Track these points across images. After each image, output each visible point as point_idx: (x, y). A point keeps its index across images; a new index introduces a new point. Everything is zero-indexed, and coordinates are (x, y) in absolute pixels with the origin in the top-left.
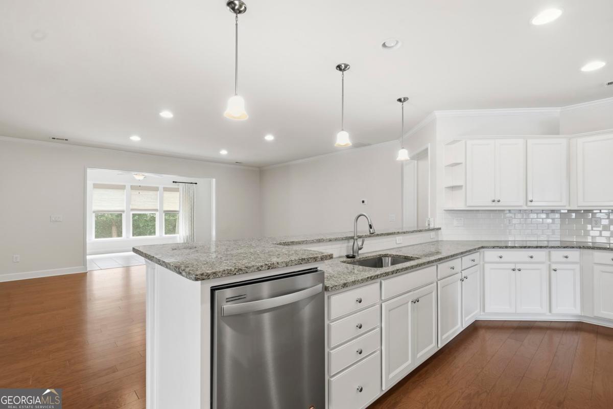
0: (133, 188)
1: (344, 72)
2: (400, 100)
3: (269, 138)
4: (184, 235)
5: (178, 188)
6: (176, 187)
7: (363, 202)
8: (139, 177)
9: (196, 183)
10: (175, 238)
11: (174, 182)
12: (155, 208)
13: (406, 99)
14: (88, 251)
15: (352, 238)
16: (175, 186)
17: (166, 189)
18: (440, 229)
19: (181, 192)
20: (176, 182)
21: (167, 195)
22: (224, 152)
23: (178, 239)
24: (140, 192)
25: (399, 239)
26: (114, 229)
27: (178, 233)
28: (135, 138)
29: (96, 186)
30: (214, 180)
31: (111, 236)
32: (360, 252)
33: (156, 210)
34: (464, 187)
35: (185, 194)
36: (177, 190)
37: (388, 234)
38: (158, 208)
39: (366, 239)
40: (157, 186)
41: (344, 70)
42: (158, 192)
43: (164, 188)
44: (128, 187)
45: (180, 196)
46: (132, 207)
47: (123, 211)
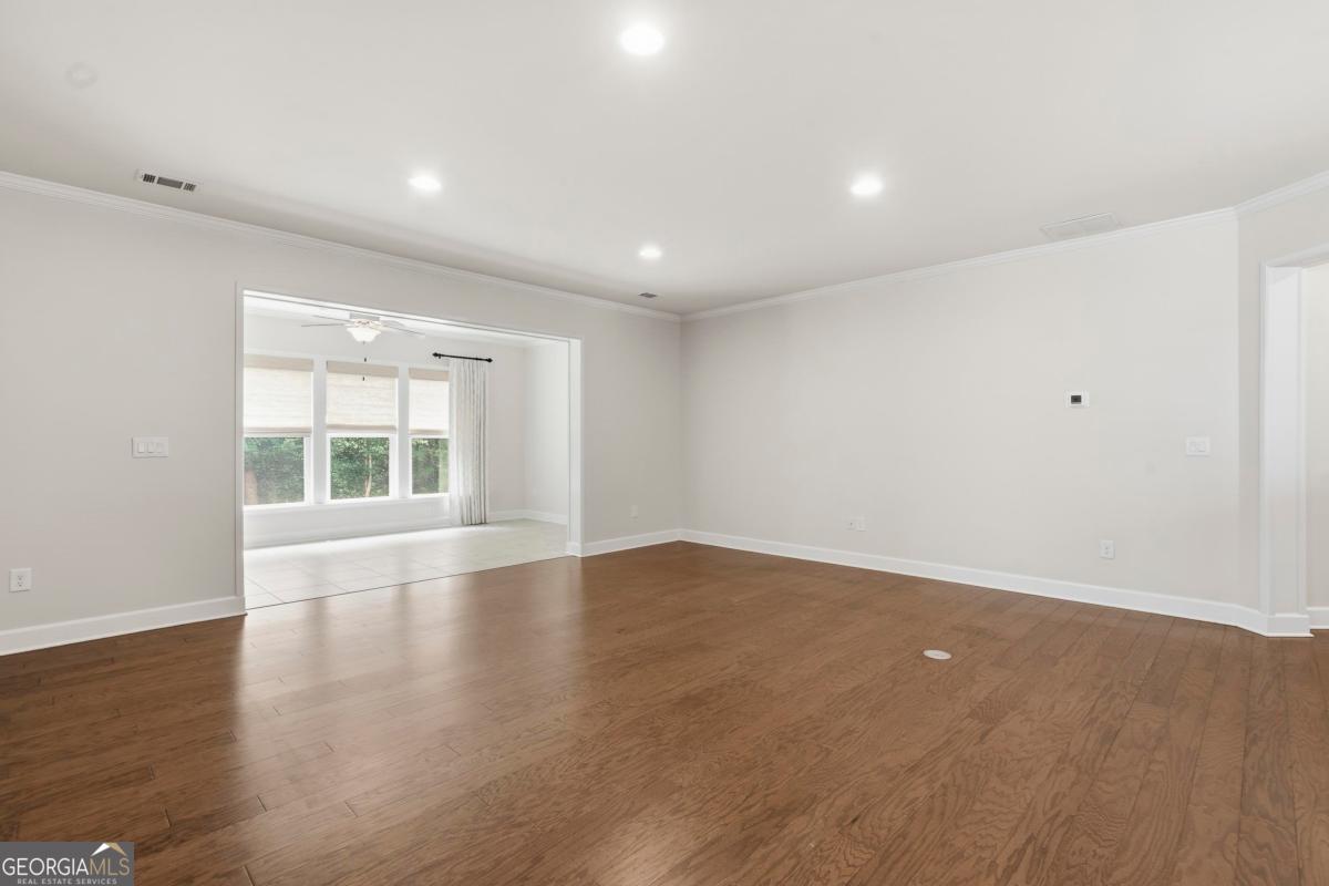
0: (332, 367)
4: (461, 493)
5: (447, 372)
6: (442, 368)
8: (364, 333)
9: (490, 360)
10: (437, 502)
11: (436, 355)
12: (389, 423)
14: (247, 538)
16: (438, 364)
17: (418, 374)
19: (455, 380)
20: (440, 356)
21: (416, 387)
23: (447, 505)
27: (446, 490)
30: (578, 345)
33: (392, 428)
35: (462, 386)
36: (442, 376)
38: (397, 425)
40: (393, 364)
42: (397, 380)
43: (410, 369)
44: (320, 365)
45: (450, 390)
46: (329, 420)
47: (307, 431)
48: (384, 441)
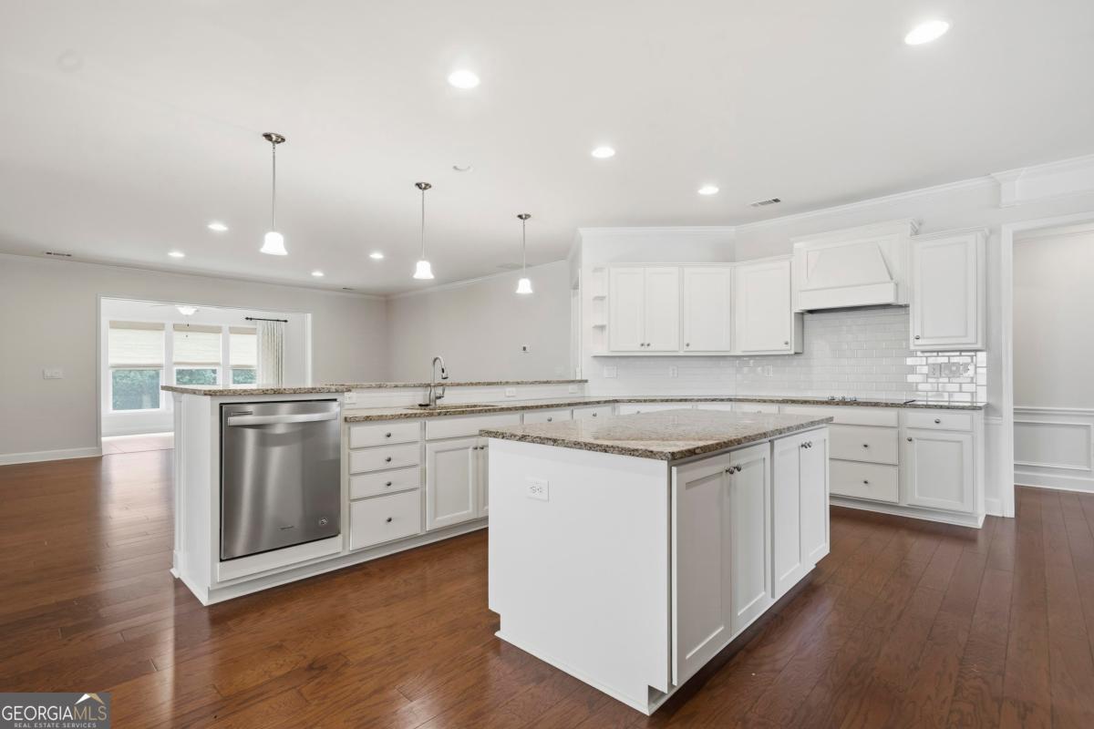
0: (177, 328)
1: (426, 191)
2: (520, 217)
3: (377, 256)
5: (255, 329)
6: (252, 326)
7: (524, 349)
8: (187, 311)
9: (286, 321)
11: (247, 319)
12: (217, 361)
13: (528, 216)
14: (104, 430)
15: (429, 385)
16: (249, 324)
17: (234, 331)
18: (586, 381)
19: (260, 334)
20: (251, 319)
21: (234, 339)
22: (318, 274)
24: (189, 333)
25: (510, 390)
26: (146, 399)
28: (176, 255)
29: (115, 325)
30: (309, 316)
31: (140, 407)
32: (438, 402)
33: (218, 364)
34: (607, 327)
35: (266, 337)
36: (252, 332)
37: (489, 384)
38: (222, 362)
39: (447, 388)
41: (425, 188)
42: (221, 335)
43: (230, 328)
44: (169, 326)
45: (258, 340)
46: (175, 359)
47: (160, 366)
48: (214, 371)
